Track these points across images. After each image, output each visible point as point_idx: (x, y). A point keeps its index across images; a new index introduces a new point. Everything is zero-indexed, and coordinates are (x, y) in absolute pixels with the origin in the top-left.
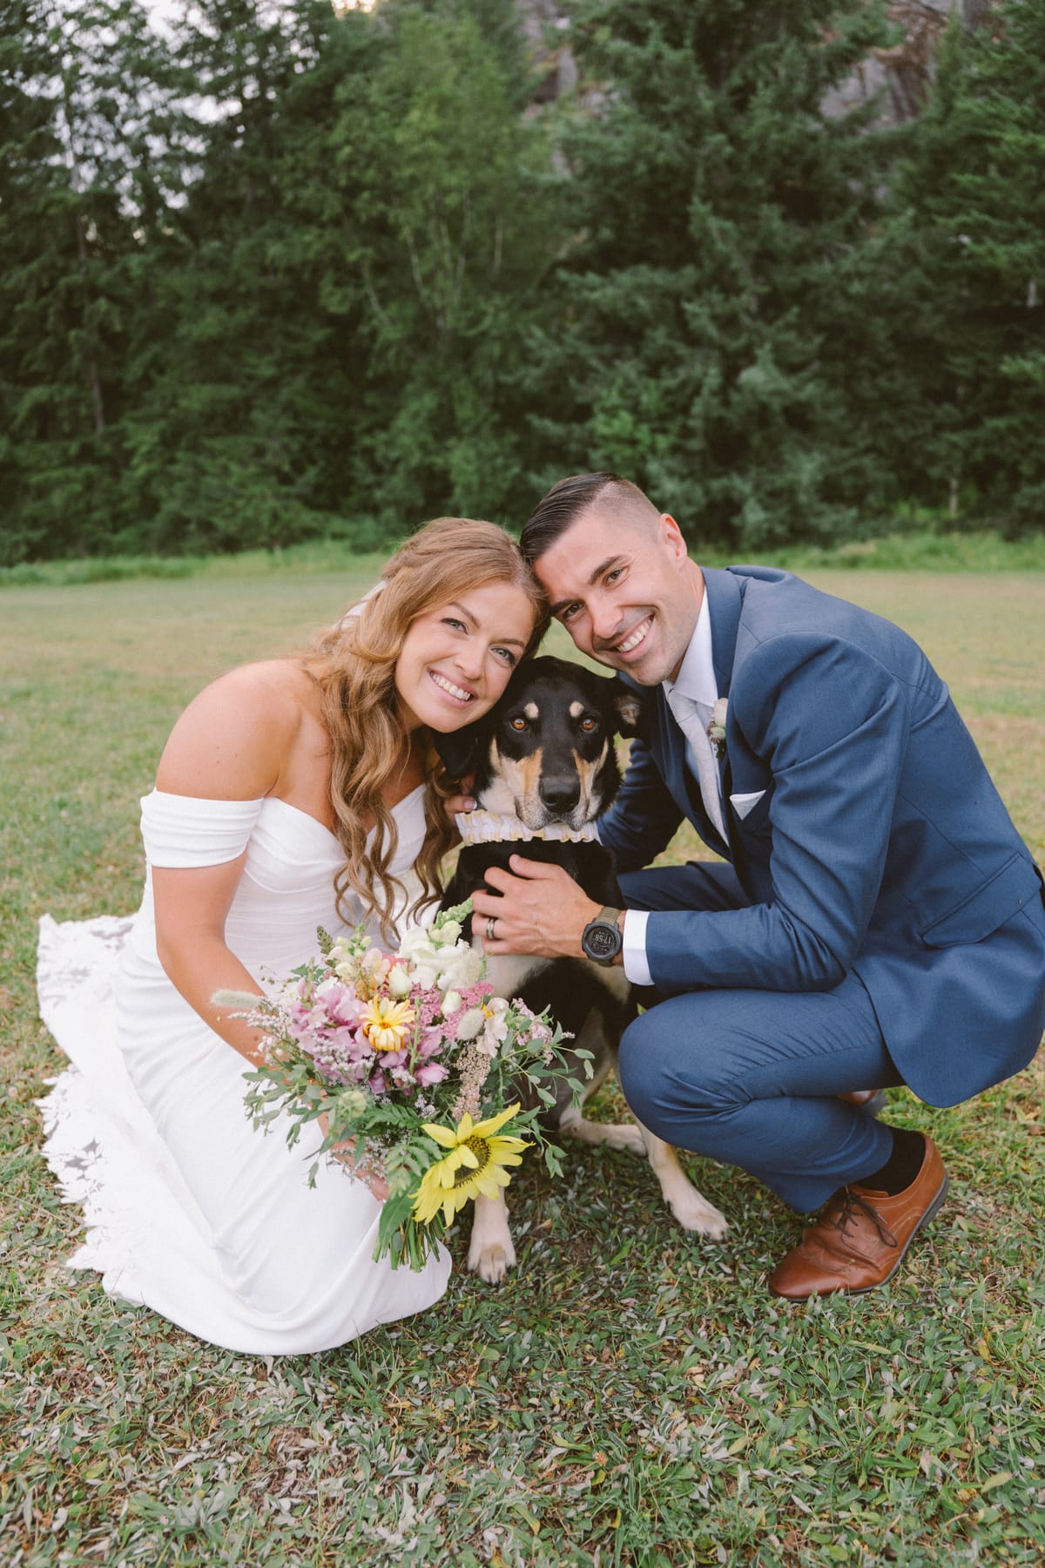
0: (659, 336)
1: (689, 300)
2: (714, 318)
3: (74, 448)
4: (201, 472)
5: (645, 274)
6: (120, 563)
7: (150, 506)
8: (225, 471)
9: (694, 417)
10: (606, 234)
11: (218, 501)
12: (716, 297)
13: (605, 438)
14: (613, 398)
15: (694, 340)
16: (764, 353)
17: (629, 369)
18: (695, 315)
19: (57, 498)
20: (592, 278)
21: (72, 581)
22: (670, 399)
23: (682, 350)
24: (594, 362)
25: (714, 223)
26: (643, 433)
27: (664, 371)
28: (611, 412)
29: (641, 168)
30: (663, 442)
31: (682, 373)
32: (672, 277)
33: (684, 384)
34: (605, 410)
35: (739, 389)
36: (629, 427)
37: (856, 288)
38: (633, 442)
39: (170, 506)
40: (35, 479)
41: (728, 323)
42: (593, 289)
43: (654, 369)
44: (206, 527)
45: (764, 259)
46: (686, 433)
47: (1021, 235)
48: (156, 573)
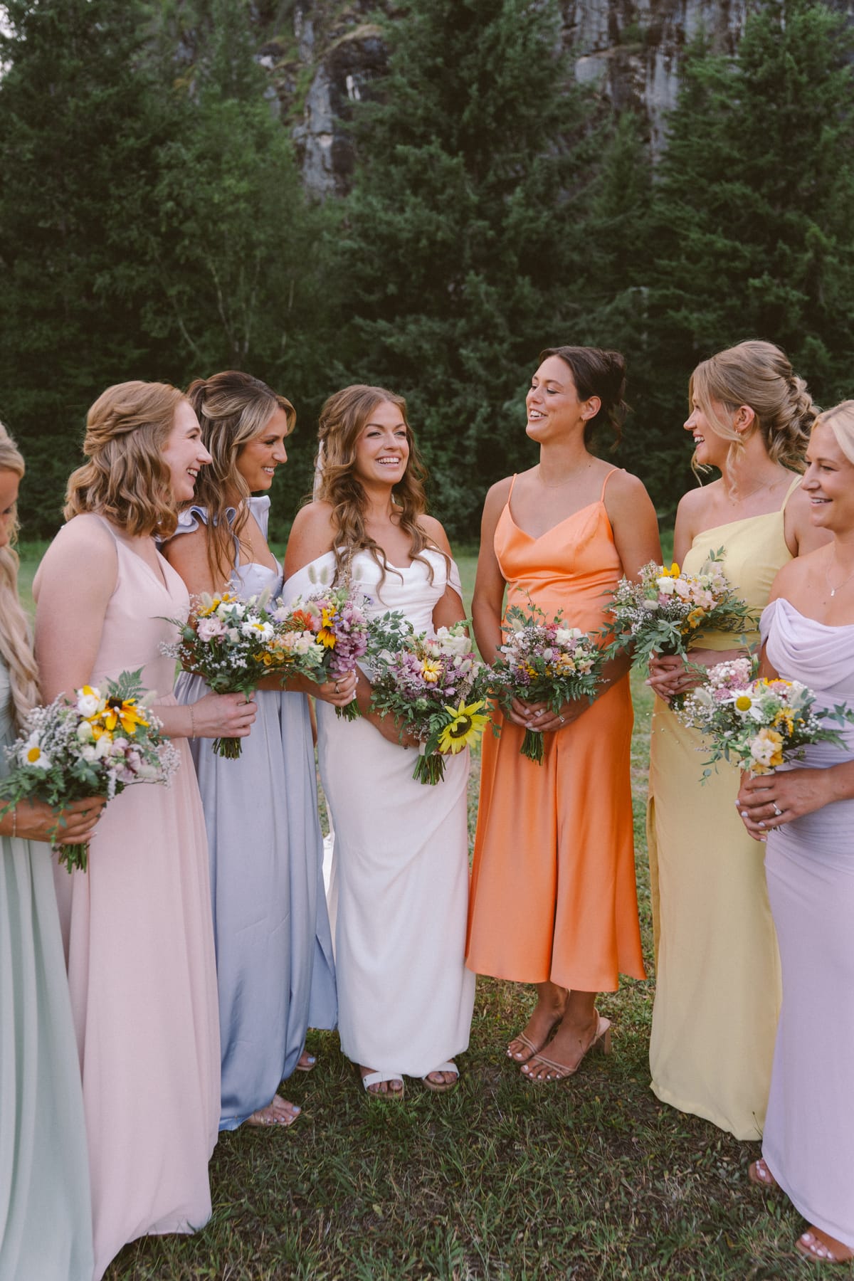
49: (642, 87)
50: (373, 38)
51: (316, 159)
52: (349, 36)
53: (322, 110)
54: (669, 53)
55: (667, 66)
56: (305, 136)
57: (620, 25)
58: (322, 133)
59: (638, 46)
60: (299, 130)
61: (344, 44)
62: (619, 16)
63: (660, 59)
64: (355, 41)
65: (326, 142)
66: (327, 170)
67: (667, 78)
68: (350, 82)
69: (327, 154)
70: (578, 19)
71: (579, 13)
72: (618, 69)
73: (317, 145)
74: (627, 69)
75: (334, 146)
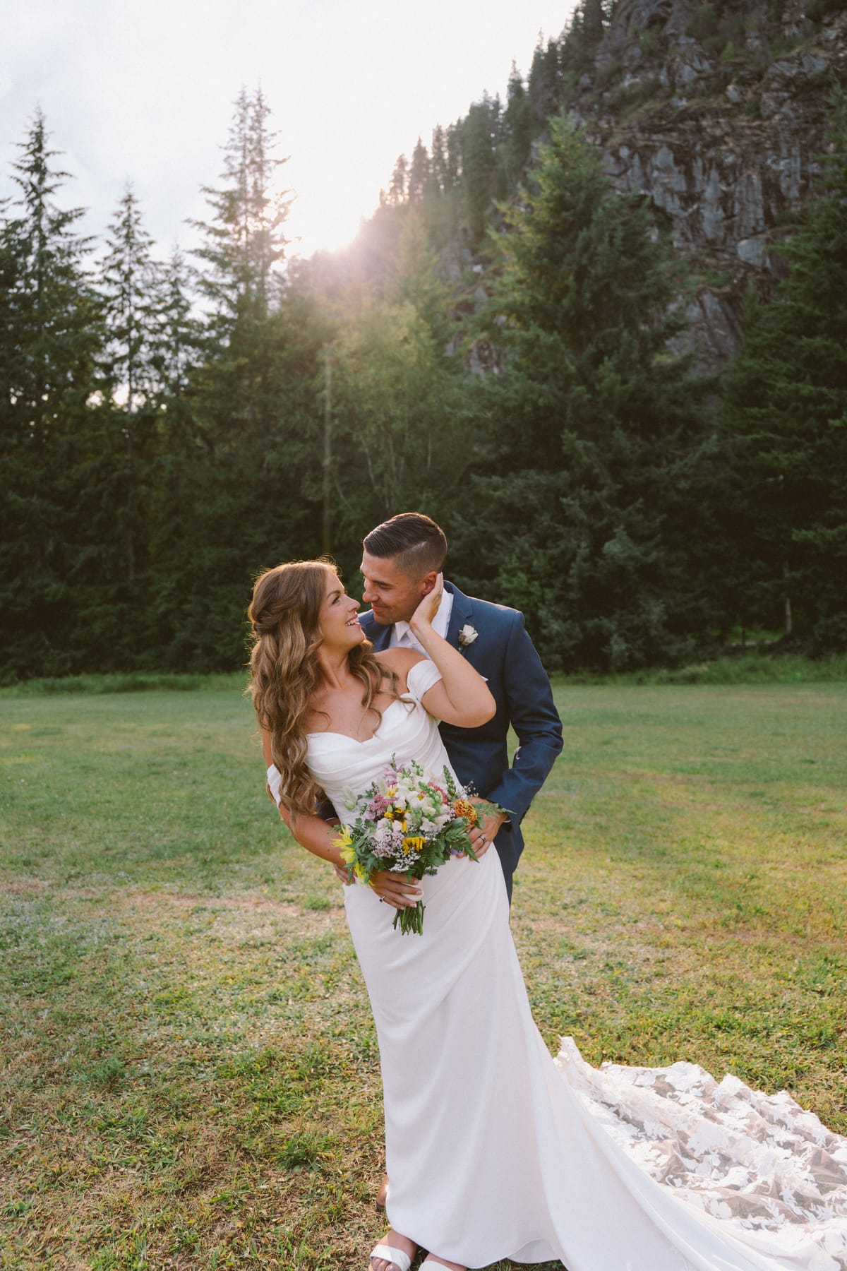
0: (545, 519)
1: (565, 495)
2: (582, 506)
3: (113, 591)
4: (207, 611)
5: (534, 476)
6: (143, 678)
7: (167, 635)
8: (226, 611)
9: (572, 577)
10: (505, 449)
11: (219, 632)
12: (584, 493)
13: (507, 590)
14: (514, 563)
15: (569, 522)
16: (620, 530)
17: (524, 542)
18: (570, 506)
19: (97, 628)
20: (496, 479)
21: (107, 690)
22: (553, 563)
23: (561, 529)
24: (498, 537)
25: (580, 444)
26: (535, 587)
27: (549, 544)
28: (512, 573)
29: (528, 408)
30: (549, 594)
31: (562, 545)
32: (552, 478)
33: (564, 553)
34: (507, 571)
35: (602, 556)
36: (525, 584)
37: (683, 485)
38: (528, 594)
39: (182, 636)
40: (83, 613)
41: (594, 509)
42: (496, 488)
43: (541, 543)
44: (209, 651)
45: (617, 466)
46: (567, 587)
47: (798, 446)
48: (172, 686)
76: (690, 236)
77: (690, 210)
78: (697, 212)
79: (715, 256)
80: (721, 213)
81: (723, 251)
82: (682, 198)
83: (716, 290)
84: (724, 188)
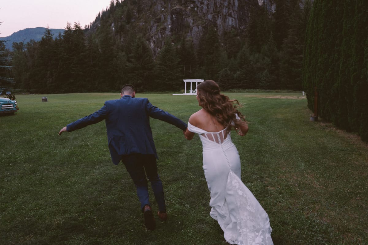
49: (217, 21)
50: (178, 8)
51: (168, 29)
52: (174, 8)
53: (169, 21)
54: (221, 15)
55: (220, 18)
56: (166, 25)
57: (215, 9)
58: (169, 25)
59: (217, 14)
60: (166, 24)
61: (173, 10)
62: (215, 8)
63: (219, 16)
64: (175, 9)
65: (170, 26)
66: (170, 32)
67: (220, 19)
68: (174, 16)
69: (170, 28)
70: (209, 8)
71: (210, 7)
72: (214, 17)
73: (168, 27)
74: (215, 17)
75: (171, 27)
76: (201, 12)
77: (202, 6)
78: (203, 7)
79: (204, 17)
80: (206, 8)
81: (206, 16)
82: (200, 3)
83: (202, 25)
84: (208, 2)
